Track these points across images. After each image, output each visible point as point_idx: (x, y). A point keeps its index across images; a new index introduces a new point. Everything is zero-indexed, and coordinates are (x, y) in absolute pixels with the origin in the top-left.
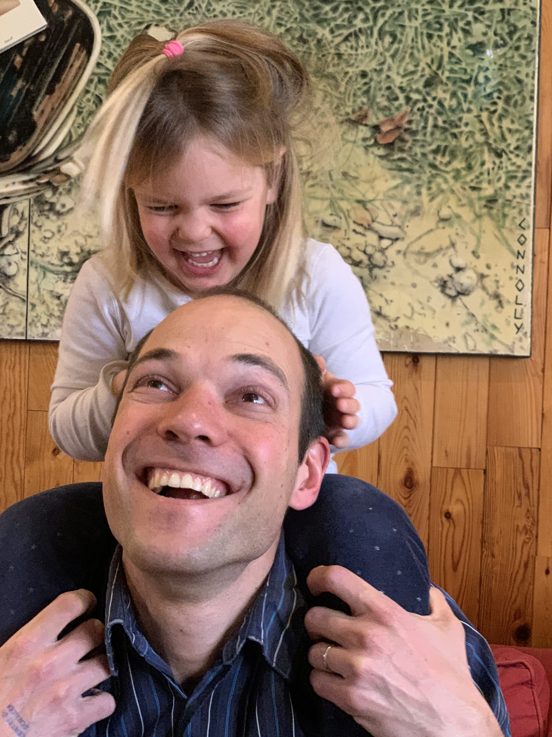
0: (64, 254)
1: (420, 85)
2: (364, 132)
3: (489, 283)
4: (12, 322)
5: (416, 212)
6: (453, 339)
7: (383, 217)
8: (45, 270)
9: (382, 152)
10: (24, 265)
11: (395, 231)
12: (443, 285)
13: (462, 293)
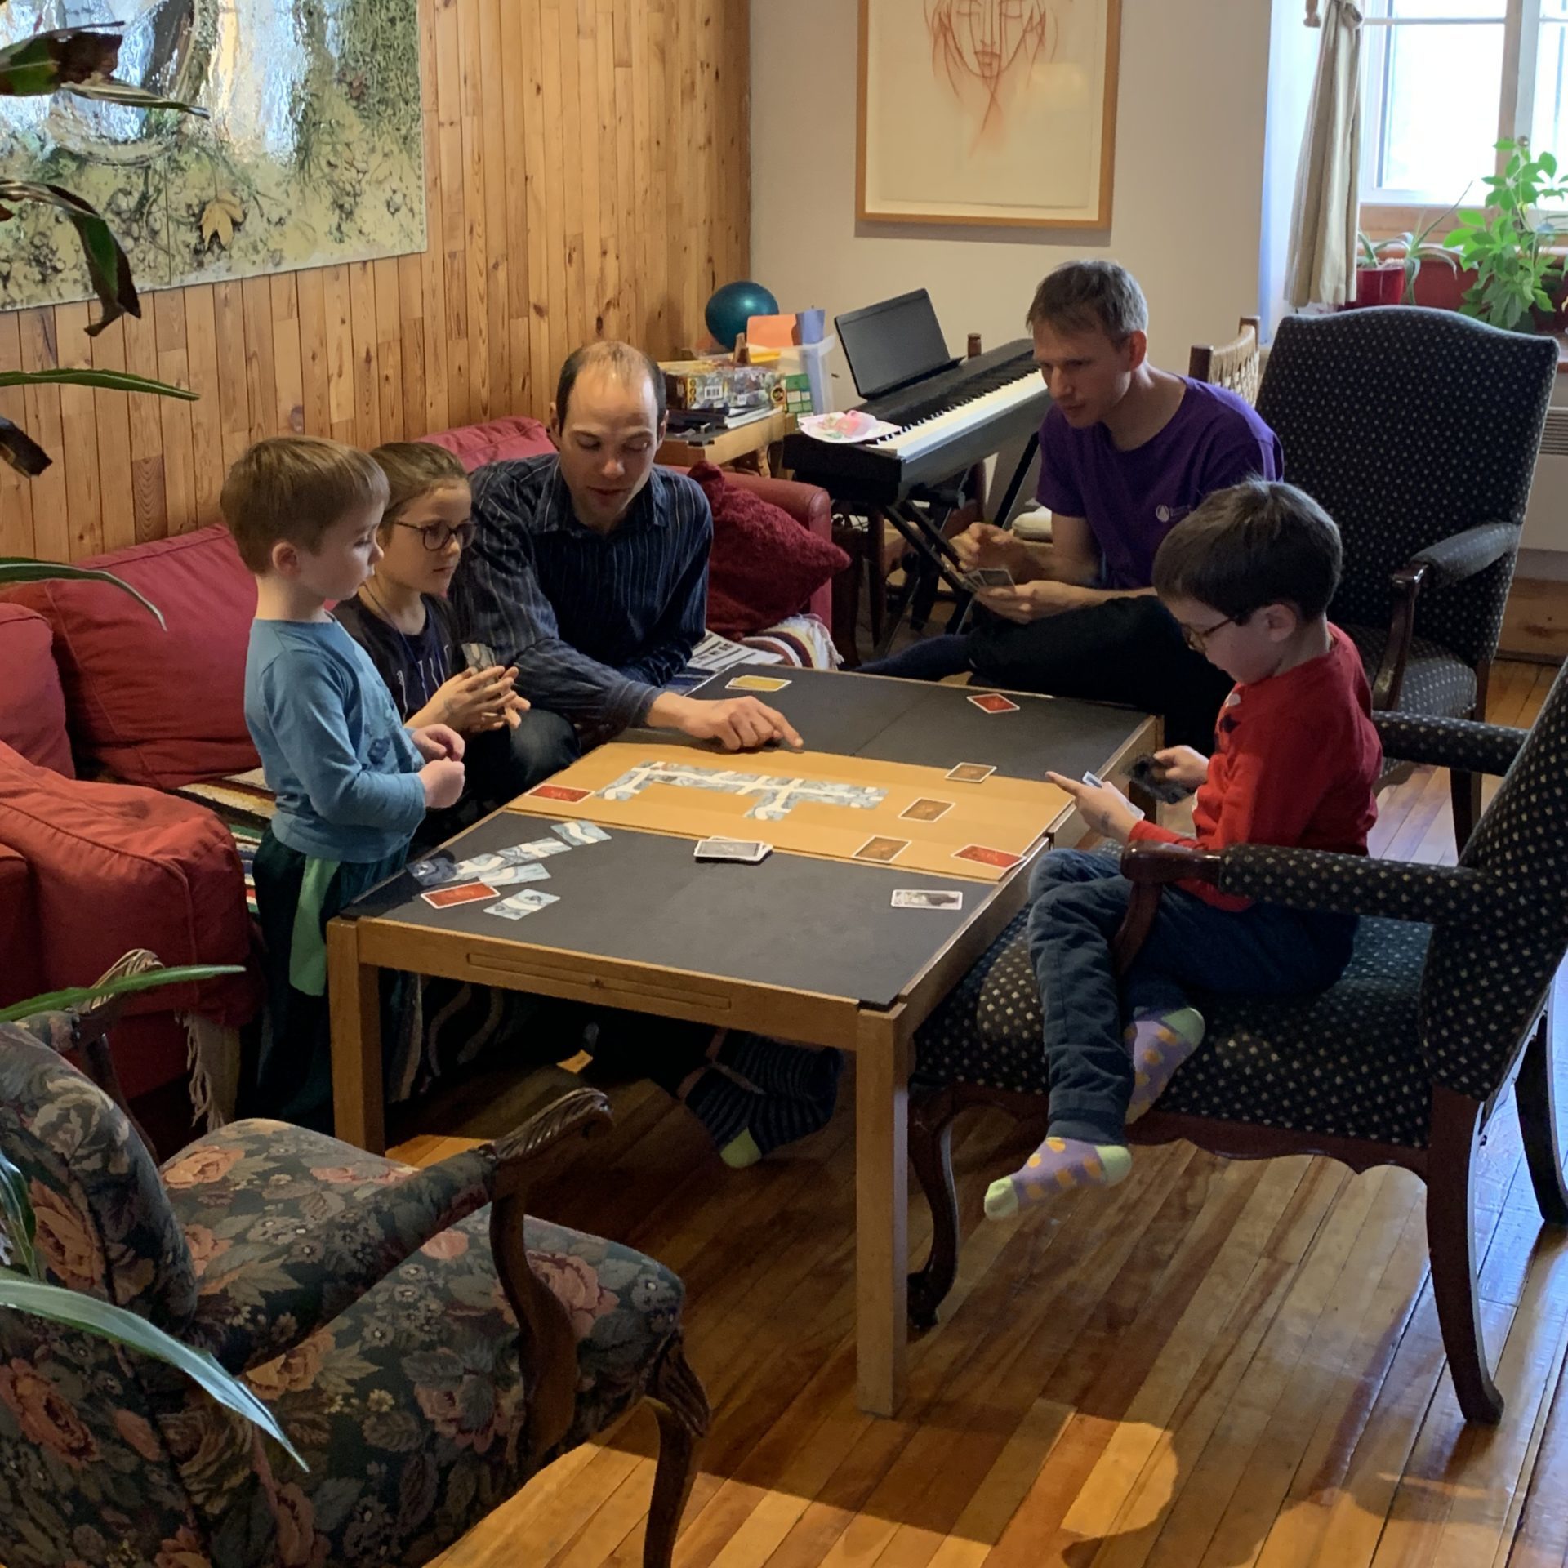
0: (189, 206)
1: (368, 51)
2: (345, 88)
3: (408, 200)
4: (161, 273)
5: (373, 150)
6: (394, 246)
7: (358, 157)
8: (178, 222)
9: (354, 103)
10: (165, 220)
11: (361, 166)
12: (388, 206)
13: (397, 210)
